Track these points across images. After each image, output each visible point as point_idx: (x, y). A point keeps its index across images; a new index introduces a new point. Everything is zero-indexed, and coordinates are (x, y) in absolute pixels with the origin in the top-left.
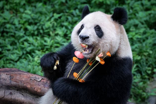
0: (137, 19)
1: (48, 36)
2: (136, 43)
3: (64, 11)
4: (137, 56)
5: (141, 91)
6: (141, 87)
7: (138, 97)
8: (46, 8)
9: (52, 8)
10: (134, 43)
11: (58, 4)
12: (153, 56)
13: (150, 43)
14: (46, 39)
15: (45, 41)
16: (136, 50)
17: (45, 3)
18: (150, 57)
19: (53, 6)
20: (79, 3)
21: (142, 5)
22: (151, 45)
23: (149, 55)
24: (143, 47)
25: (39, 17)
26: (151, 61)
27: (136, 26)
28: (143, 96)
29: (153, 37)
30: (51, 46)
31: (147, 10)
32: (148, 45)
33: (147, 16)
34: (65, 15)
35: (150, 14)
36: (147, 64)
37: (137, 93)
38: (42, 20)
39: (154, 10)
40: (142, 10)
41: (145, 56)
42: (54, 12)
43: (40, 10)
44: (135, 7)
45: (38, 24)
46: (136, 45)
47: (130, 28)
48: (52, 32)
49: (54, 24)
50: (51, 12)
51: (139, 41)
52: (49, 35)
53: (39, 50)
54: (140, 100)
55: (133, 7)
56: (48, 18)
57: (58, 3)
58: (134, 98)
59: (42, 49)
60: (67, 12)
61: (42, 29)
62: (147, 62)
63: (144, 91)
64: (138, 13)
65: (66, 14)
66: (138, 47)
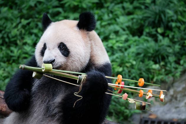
0: (117, 24)
1: (15, 46)
2: (117, 52)
3: (34, 16)
4: (119, 67)
5: (123, 108)
6: (123, 104)
7: (120, 115)
8: (12, 13)
9: (19, 12)
10: (115, 53)
11: (26, 8)
12: (136, 67)
13: (133, 52)
14: (12, 48)
15: (12, 51)
16: (117, 60)
17: (11, 8)
18: (133, 68)
19: (20, 11)
20: (50, 7)
21: (123, 8)
22: (134, 54)
23: (132, 66)
24: (125, 57)
25: (4, 24)
26: (134, 73)
27: (116, 33)
28: (125, 114)
29: (137, 45)
30: (19, 57)
31: (129, 14)
32: (131, 54)
33: (129, 21)
34: (34, 21)
35: (132, 19)
36: (129, 76)
37: (119, 110)
38: (8, 27)
39: (137, 15)
40: (123, 15)
41: (127, 67)
42: (22, 17)
43: (5, 15)
44: (116, 11)
45: (3, 32)
46: (117, 55)
47: (109, 35)
48: (20, 41)
49: (21, 32)
50: (18, 17)
51: (121, 50)
52: (16, 44)
53: (4, 62)
54: (122, 118)
55: (113, 10)
56: (14, 24)
57: (26, 6)
58: (115, 116)
59: (8, 61)
60: (36, 18)
61: (8, 37)
62: (130, 74)
63: (126, 108)
64: (118, 18)
65: (36, 20)
66: (119, 57)
